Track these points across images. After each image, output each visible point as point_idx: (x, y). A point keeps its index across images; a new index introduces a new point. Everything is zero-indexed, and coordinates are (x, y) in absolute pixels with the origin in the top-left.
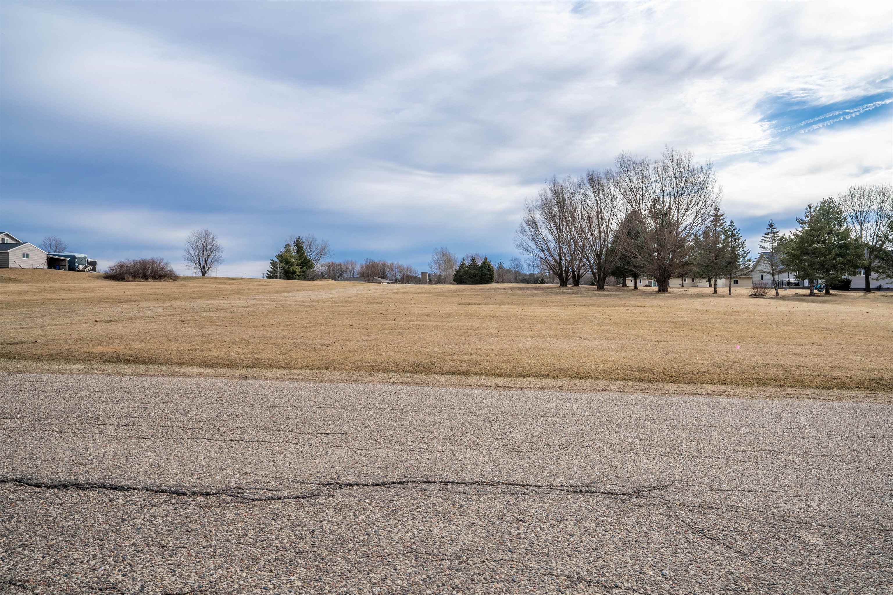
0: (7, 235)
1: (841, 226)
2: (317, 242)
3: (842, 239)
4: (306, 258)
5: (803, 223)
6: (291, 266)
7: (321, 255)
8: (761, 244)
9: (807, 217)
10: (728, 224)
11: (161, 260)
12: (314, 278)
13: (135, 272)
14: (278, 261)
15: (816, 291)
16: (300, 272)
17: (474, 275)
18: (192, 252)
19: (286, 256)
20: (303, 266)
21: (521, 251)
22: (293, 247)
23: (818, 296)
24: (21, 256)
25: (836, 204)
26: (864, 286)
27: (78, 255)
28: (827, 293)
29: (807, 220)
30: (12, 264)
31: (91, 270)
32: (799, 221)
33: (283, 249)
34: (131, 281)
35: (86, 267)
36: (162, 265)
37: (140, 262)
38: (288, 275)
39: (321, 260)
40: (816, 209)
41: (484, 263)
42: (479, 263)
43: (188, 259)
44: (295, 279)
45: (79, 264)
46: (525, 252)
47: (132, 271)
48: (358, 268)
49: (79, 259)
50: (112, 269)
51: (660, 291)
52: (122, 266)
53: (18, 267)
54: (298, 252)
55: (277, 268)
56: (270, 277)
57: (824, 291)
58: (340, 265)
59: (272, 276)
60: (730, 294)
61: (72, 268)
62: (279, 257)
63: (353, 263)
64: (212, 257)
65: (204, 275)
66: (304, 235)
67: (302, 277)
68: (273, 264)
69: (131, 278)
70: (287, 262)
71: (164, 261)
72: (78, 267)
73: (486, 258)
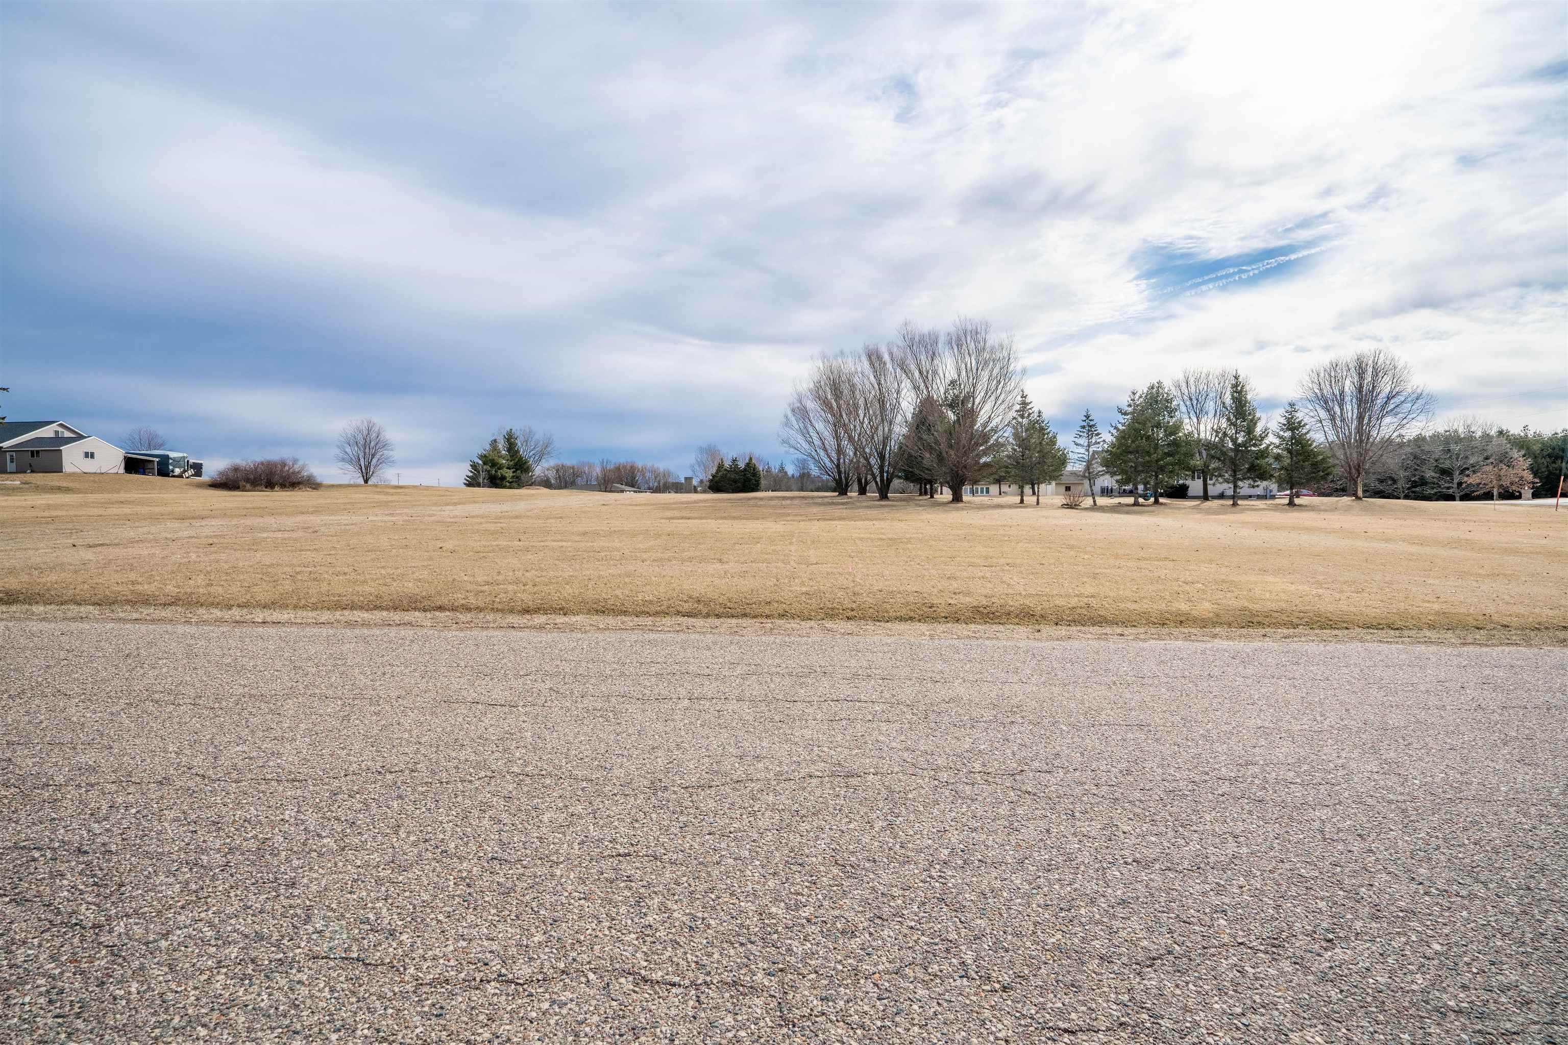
0: (61, 425)
1: (1171, 417)
2: (537, 437)
3: (1171, 434)
4: (521, 458)
5: (1125, 414)
6: (499, 469)
7: (541, 456)
8: (1076, 440)
9: (1130, 406)
10: (1036, 415)
11: (295, 461)
12: (532, 484)
13: (255, 478)
14: (480, 462)
15: (1141, 500)
16: (513, 477)
17: (735, 481)
18: (348, 450)
19: (493, 456)
20: (517, 470)
21: (787, 449)
22: (502, 445)
23: (1142, 505)
24: (83, 455)
25: (1166, 390)
26: (1202, 494)
27: (172, 455)
28: (1156, 502)
29: (1130, 409)
30: (68, 467)
31: (193, 475)
32: (1120, 411)
33: (488, 447)
34: (249, 491)
35: (185, 471)
36: (297, 468)
37: (262, 464)
38: (495, 482)
39: (543, 461)
40: (1141, 397)
41: (748, 465)
42: (742, 465)
43: (343, 460)
44: (504, 487)
45: (175, 467)
46: (792, 450)
47: (252, 477)
48: (597, 471)
49: (174, 459)
50: (221, 473)
51: (953, 500)
52: (236, 469)
53: (78, 470)
54: (509, 450)
55: (479, 472)
56: (469, 485)
57: (1152, 499)
58: (573, 468)
59: (472, 482)
60: (1038, 503)
61: (164, 471)
62: (483, 457)
63: (590, 466)
64: (377, 456)
65: (366, 481)
66: (518, 427)
67: (515, 485)
68: (474, 466)
69: (248, 486)
70: (494, 464)
71: (300, 463)
72: (173, 471)
73: (751, 459)
